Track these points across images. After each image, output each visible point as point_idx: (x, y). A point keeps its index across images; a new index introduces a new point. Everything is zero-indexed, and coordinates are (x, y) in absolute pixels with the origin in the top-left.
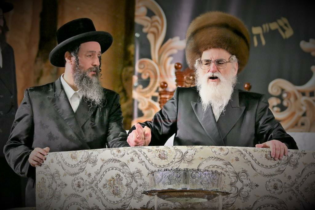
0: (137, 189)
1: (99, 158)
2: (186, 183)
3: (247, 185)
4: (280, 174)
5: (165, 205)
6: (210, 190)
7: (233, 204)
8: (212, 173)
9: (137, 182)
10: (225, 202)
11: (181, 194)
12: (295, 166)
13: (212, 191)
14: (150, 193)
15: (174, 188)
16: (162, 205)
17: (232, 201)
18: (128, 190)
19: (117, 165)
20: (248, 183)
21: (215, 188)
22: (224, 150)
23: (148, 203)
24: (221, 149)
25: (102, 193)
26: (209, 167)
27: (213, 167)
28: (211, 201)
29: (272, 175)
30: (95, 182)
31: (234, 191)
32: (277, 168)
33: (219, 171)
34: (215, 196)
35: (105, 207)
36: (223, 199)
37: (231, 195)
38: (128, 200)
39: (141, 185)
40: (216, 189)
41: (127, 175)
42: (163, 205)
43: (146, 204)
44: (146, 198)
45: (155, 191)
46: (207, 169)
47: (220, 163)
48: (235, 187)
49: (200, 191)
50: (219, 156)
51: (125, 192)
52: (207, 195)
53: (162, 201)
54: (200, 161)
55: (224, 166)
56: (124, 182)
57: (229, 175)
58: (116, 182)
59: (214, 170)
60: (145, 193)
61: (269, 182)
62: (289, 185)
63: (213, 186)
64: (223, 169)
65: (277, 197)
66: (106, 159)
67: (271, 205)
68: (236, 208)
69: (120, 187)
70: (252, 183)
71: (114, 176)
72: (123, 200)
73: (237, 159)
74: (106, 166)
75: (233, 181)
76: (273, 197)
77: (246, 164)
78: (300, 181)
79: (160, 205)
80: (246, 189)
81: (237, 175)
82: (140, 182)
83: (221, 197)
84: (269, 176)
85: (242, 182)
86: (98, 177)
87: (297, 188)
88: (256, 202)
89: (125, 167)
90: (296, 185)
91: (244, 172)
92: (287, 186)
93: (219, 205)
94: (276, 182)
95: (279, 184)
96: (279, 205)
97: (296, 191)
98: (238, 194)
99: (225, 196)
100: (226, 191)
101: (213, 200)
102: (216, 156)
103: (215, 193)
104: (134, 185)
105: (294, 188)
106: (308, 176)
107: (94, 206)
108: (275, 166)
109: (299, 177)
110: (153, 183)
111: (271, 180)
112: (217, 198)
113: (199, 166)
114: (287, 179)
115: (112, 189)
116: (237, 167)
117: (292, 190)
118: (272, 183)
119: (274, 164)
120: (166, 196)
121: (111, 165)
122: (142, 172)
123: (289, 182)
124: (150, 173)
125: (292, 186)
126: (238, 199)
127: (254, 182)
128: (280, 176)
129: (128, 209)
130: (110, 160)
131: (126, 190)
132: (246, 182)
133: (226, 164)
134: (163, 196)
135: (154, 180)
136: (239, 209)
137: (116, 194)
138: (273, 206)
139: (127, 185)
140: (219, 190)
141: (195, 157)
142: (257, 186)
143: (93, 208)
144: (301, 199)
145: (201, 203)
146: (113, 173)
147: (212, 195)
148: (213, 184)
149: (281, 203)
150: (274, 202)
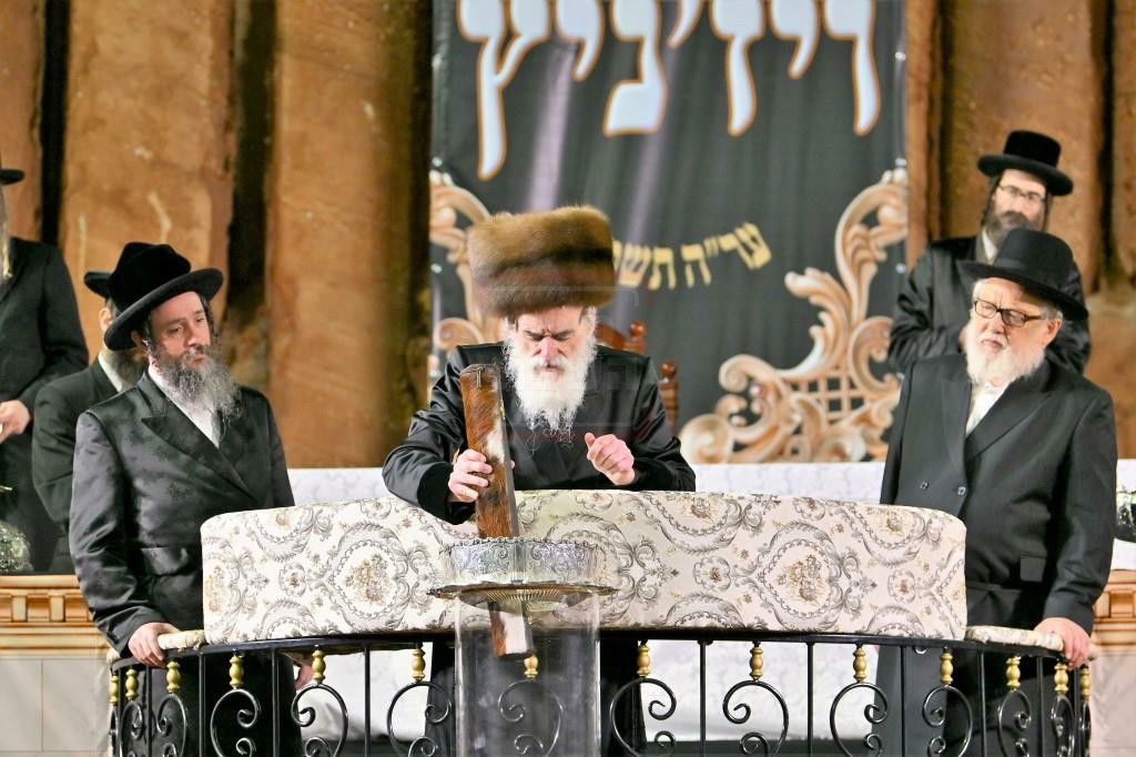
0: (417, 585)
1: (335, 521)
2: (521, 569)
3: (654, 572)
4: (723, 546)
5: (478, 618)
6: (571, 582)
7: (624, 612)
8: (576, 547)
9: (417, 571)
10: (607, 610)
11: (513, 592)
12: (757, 528)
13: (576, 585)
14: (444, 593)
15: (495, 581)
16: (471, 619)
17: (622, 607)
18: (399, 588)
19: (375, 535)
20: (654, 568)
21: (582, 579)
22: (602, 499)
23: (442, 616)
24: (597, 497)
25: (344, 596)
26: (571, 536)
27: (580, 535)
28: (576, 606)
29: (706, 550)
30: (329, 573)
31: (625, 585)
32: (717, 535)
33: (592, 542)
34: (585, 595)
35: (352, 625)
36: (603, 604)
37: (620, 594)
38: (400, 609)
39: (426, 578)
40: (586, 579)
41: (396, 557)
42: (474, 620)
43: (437, 618)
44: (438, 605)
45: (454, 588)
46: (566, 538)
47: (593, 527)
48: (628, 576)
49: (551, 585)
50: (590, 512)
51: (392, 594)
52: (567, 593)
53: (470, 610)
54: (552, 523)
55: (603, 533)
56: (391, 571)
57: (613, 552)
58: (372, 573)
59: (580, 540)
60: (432, 592)
61: (702, 564)
62: (742, 569)
63: (579, 574)
64: (600, 538)
65: (720, 597)
66: (351, 523)
67: (706, 614)
68: (631, 623)
69: (383, 583)
70: (663, 567)
71: (369, 559)
72: (389, 610)
73: (631, 518)
74: (353, 539)
75: (624, 564)
76: (710, 597)
77: (650, 528)
78: (766, 560)
79: (467, 618)
80: (652, 580)
81: (632, 552)
82: (424, 570)
83: (596, 599)
84: (700, 551)
85: (643, 565)
86: (335, 563)
87: (762, 576)
88: (673, 608)
89: (392, 540)
90: (759, 570)
91: (648, 543)
92: (740, 573)
93: (593, 616)
94: (717, 564)
95: (722, 569)
96: (722, 614)
97: (760, 584)
98: (635, 593)
99: (606, 597)
100: (609, 585)
101: (581, 606)
102: (585, 511)
103: (583, 590)
104: (411, 578)
105: (755, 577)
106: (785, 549)
107: (327, 625)
108: (713, 529)
109: (764, 552)
110: (451, 573)
111: (705, 561)
112: (587, 600)
113: (549, 534)
114: (739, 558)
115: (365, 588)
116: (632, 534)
117: (750, 581)
118: (708, 568)
119: (711, 526)
120: (478, 599)
121: (362, 535)
122: (428, 550)
123: (745, 564)
124: (443, 549)
125: (751, 572)
126: (634, 603)
127: (668, 567)
128: (724, 552)
129: (399, 629)
130: (359, 526)
131: (396, 589)
132: (651, 565)
133: (607, 529)
134: (472, 598)
135: (453, 565)
136: (637, 624)
137: (373, 597)
138: (710, 616)
139: (396, 578)
140: (593, 584)
141: (541, 513)
142: (675, 573)
143: (325, 630)
144: (771, 599)
145: (553, 612)
146: (366, 554)
147: (576, 595)
148: (579, 571)
149: (726, 610)
150: (713, 607)
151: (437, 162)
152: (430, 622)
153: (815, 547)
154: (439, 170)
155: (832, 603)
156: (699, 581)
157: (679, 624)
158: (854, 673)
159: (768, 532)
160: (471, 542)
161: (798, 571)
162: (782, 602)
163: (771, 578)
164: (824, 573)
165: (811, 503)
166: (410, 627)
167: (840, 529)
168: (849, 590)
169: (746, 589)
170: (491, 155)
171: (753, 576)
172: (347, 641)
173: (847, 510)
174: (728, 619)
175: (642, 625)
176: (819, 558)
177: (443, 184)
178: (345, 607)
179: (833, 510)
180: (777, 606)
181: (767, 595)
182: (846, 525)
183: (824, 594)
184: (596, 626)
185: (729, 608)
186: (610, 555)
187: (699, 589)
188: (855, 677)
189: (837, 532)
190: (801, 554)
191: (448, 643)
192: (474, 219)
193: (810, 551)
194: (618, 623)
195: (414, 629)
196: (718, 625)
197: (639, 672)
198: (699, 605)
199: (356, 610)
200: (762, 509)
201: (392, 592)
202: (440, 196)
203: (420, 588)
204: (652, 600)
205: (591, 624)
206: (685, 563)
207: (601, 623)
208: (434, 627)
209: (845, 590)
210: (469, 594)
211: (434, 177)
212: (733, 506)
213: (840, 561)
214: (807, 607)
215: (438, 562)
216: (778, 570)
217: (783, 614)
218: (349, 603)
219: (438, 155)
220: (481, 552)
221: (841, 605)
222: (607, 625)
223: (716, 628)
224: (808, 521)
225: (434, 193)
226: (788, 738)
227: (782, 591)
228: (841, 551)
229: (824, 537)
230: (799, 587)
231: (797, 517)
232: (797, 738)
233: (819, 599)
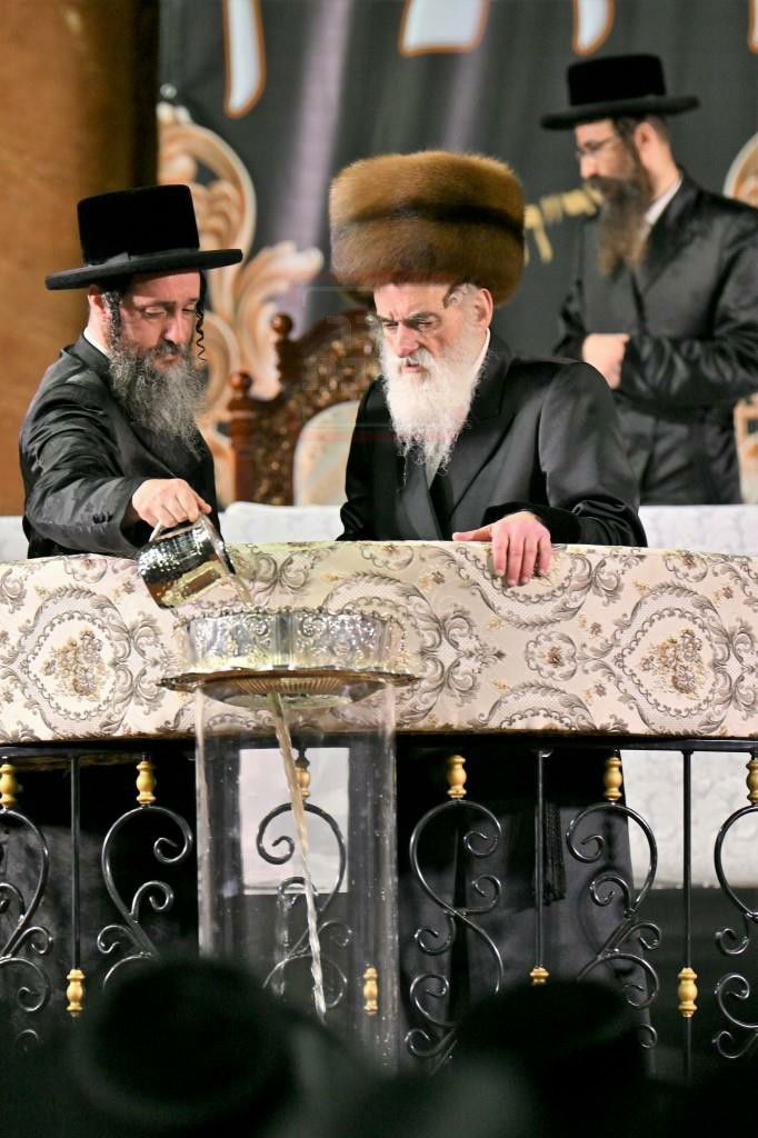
0: (144, 673)
1: (29, 587)
2: (286, 650)
3: (471, 655)
4: (567, 619)
5: (228, 718)
6: (357, 668)
7: (430, 709)
8: (363, 619)
9: (143, 653)
10: (406, 706)
11: (273, 683)
12: (613, 593)
13: (363, 671)
14: (181, 683)
15: (251, 666)
16: (218, 719)
17: (426, 702)
18: (118, 677)
19: (84, 604)
20: (471, 648)
21: (372, 664)
22: (397, 552)
23: (178, 715)
24: (391, 550)
25: (42, 689)
26: (355, 604)
27: (369, 603)
28: (363, 701)
29: (543, 623)
30: (21, 658)
31: (431, 672)
32: (558, 602)
33: (385, 613)
34: (375, 686)
35: (53, 729)
36: (401, 698)
37: (424, 684)
38: (119, 706)
39: (156, 663)
40: (376, 664)
41: (114, 634)
42: (222, 721)
43: (171, 719)
44: (172, 701)
45: (194, 677)
46: (349, 607)
47: (387, 591)
48: (434, 660)
49: (328, 672)
50: (383, 571)
51: (109, 686)
52: (350, 683)
53: (218, 707)
54: (330, 587)
55: (401, 600)
56: (107, 655)
57: (415, 626)
58: (81, 657)
59: (368, 610)
60: (165, 683)
61: (537, 643)
62: (593, 650)
63: (367, 656)
64: (396, 607)
65: (561, 688)
66: (52, 587)
67: (542, 712)
68: (440, 724)
69: (95, 670)
70: (484, 646)
71: (77, 638)
72: (103, 708)
73: (439, 579)
74: (53, 610)
75: (429, 644)
76: (548, 688)
77: (466, 593)
78: (626, 638)
79: (212, 719)
80: (468, 665)
81: (441, 626)
82: (153, 652)
83: (391, 690)
84: (534, 625)
85: (455, 645)
86: (29, 643)
87: (619, 659)
88: (497, 704)
89: (109, 611)
90: (615, 651)
91: (462, 614)
92: (591, 654)
93: (386, 715)
94: (558, 643)
95: (565, 649)
96: (566, 711)
97: (617, 670)
98: (444, 682)
99: (405, 688)
100: (408, 672)
101: (370, 701)
102: (375, 570)
103: (372, 679)
104: (135, 663)
105: (609, 660)
106: (652, 621)
107: (20, 728)
108: (553, 594)
109: (623, 626)
110: (189, 654)
111: (541, 638)
112: (379, 692)
113: (326, 601)
114: (589, 635)
115: (71, 678)
116: (442, 602)
117: (605, 666)
118: (546, 647)
119: (550, 589)
120: (228, 691)
121: (68, 604)
122: (158, 624)
123: (596, 643)
124: (180, 623)
125: (605, 654)
126: (444, 696)
127: (490, 646)
128: (567, 627)
129: (119, 734)
130: (62, 592)
131: (113, 678)
132: (466, 644)
133: (407, 594)
134: (219, 690)
135: (192, 645)
136: (447, 726)
137: (82, 690)
138: (548, 715)
139: (114, 664)
140: (385, 670)
141: (314, 574)
142: (500, 655)
143: (16, 736)
144: (633, 692)
145: (332, 710)
146: (74, 630)
147: (363, 686)
148: (367, 651)
149: (570, 706)
150: (552, 701)
151: (168, 91)
152: (161, 724)
153: (694, 619)
154: (173, 102)
155: (717, 696)
156: (533, 665)
157: (505, 725)
158: (749, 792)
159: (629, 597)
160: (217, 614)
161: (670, 652)
162: (647, 694)
163: (632, 661)
164: (706, 655)
165: (689, 559)
166: (134, 731)
167: (729, 594)
168: (741, 679)
169: (598, 676)
170: (244, 83)
171: (608, 660)
172: (47, 751)
173: (737, 568)
174: (574, 719)
175: (455, 727)
176: (699, 634)
177: (176, 123)
178: (44, 705)
179: (718, 568)
180: (641, 700)
181: (628, 685)
182: (736, 589)
183: (706, 682)
184: (390, 728)
185: (575, 704)
186: (409, 631)
187: (533, 677)
188: (749, 797)
189: (723, 599)
190: (673, 628)
191: (186, 754)
192: (220, 170)
193: (687, 624)
194: (422, 724)
195: (140, 734)
196: (560, 726)
197: (450, 792)
198: (532, 699)
199: (59, 708)
200: (620, 566)
201: (108, 684)
202: (173, 140)
203: (148, 677)
204: (469, 692)
205: (384, 724)
206: (513, 642)
207: (398, 725)
208: (168, 731)
209: (734, 679)
210: (216, 684)
211: (165, 112)
212: (579, 563)
213: (729, 638)
214: (682, 702)
215: (171, 641)
216: (642, 651)
217: (650, 713)
218: (50, 698)
219: (169, 81)
220: (230, 627)
221: (731, 698)
222: (406, 727)
223: (556, 730)
224: (684, 583)
225: (165, 135)
226: (657, 886)
227: (648, 680)
228: (729, 623)
229: (705, 605)
230: (672, 673)
231: (669, 578)
232: (670, 887)
233: (699, 691)
